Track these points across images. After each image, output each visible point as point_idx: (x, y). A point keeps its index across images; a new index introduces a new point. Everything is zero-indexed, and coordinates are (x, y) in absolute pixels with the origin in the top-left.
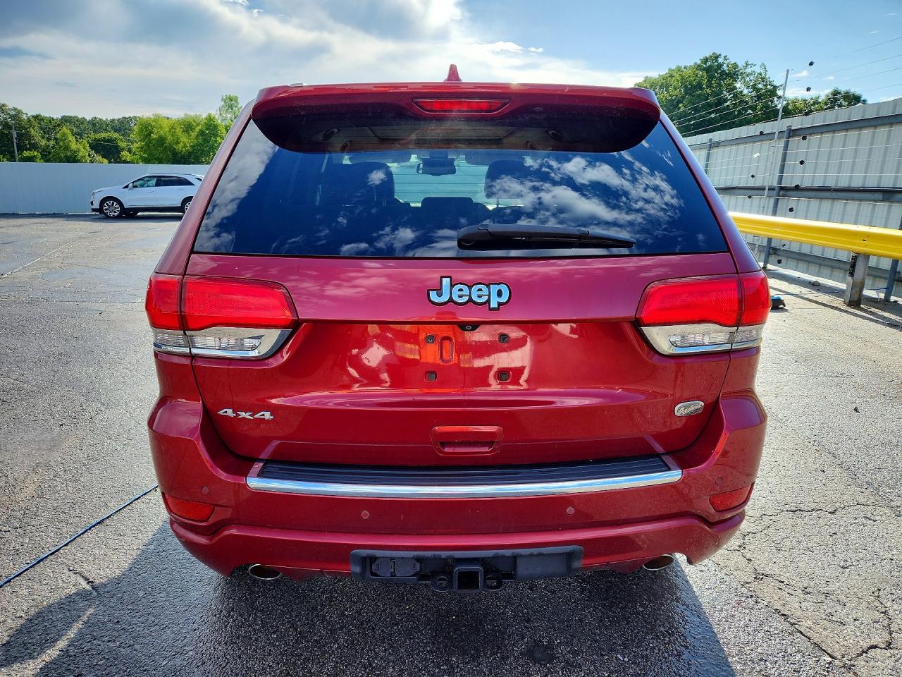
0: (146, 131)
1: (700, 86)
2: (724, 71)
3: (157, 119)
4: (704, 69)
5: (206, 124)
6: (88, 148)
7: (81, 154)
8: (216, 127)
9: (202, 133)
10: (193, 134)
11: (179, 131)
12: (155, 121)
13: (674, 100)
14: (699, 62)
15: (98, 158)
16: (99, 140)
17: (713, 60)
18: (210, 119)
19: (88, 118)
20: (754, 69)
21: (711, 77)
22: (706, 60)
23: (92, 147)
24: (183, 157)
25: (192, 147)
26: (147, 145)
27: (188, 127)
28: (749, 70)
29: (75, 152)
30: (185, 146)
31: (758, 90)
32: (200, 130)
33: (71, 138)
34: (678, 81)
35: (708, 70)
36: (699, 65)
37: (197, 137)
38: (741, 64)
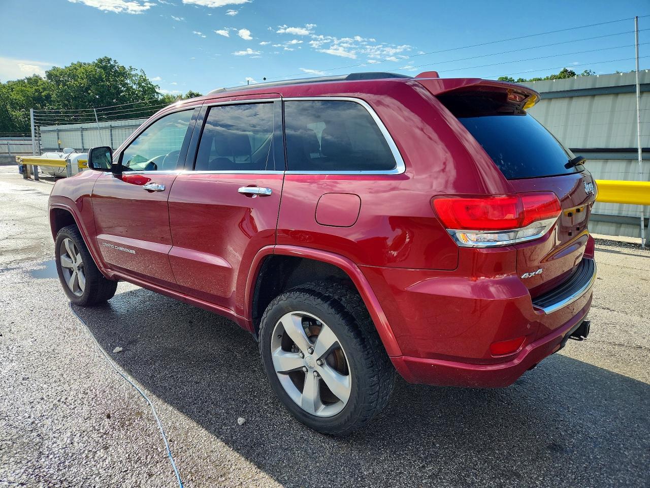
1: (100, 78)
2: (116, 71)
4: (101, 67)
13: (83, 87)
14: (96, 62)
17: (106, 61)
20: (136, 72)
21: (108, 74)
22: (101, 61)
28: (133, 73)
31: (143, 87)
34: (83, 73)
35: (105, 68)
36: (96, 64)
38: (127, 68)
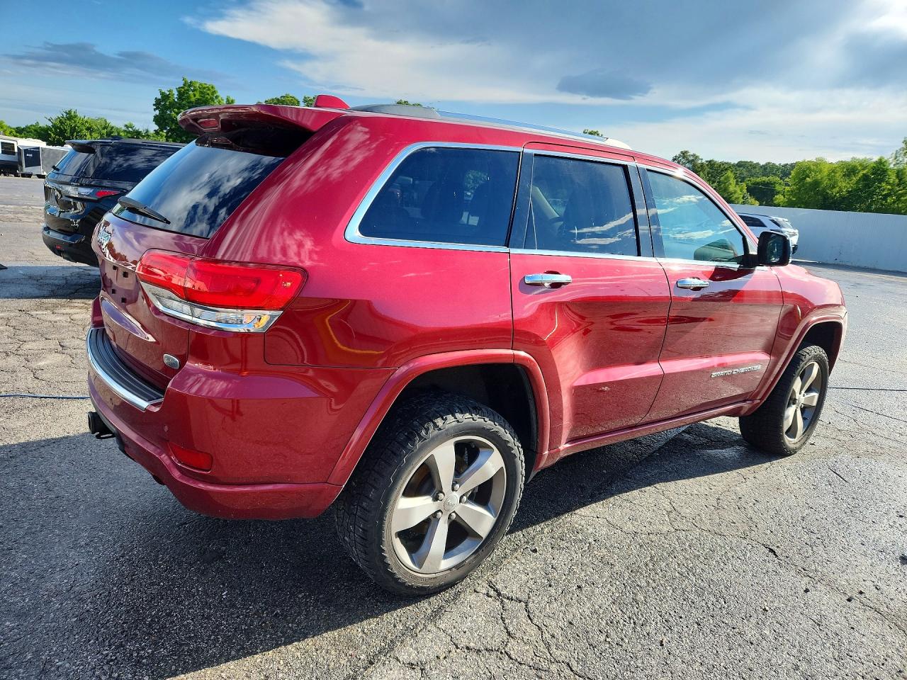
0: (803, 175)
3: (818, 164)
5: (874, 168)
6: (745, 191)
7: (736, 196)
8: (885, 171)
9: (865, 177)
10: (855, 179)
11: (839, 175)
12: (816, 164)
15: (752, 200)
16: (758, 184)
18: (880, 162)
19: (762, 163)
23: (749, 190)
24: (834, 203)
25: (849, 192)
26: (799, 189)
27: (850, 170)
29: (732, 194)
30: (841, 190)
32: (864, 174)
33: (733, 181)
37: (857, 182)
